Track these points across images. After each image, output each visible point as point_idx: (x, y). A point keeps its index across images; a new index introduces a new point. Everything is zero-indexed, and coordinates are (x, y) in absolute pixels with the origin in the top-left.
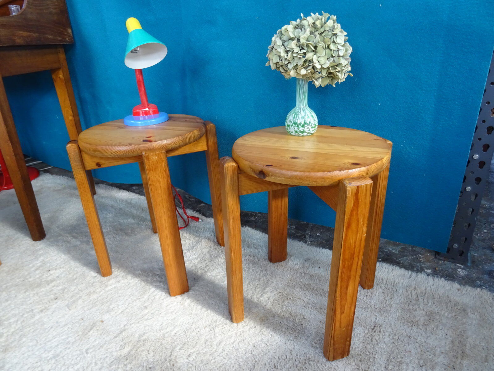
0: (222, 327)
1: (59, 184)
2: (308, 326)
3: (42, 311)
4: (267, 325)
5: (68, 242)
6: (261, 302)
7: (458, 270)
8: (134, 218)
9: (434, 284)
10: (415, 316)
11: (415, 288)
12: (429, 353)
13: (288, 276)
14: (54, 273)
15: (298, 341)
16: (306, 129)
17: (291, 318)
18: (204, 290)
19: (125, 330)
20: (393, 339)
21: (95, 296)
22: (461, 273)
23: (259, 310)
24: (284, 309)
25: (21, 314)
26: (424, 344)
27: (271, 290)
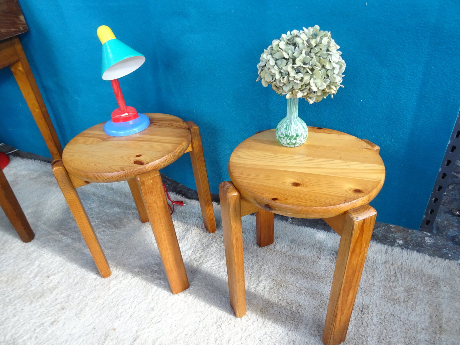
0: (228, 323)
1: (33, 170)
2: (305, 313)
3: (52, 323)
4: (268, 317)
5: (59, 241)
6: (258, 292)
7: (426, 238)
8: (119, 206)
9: (408, 258)
10: (396, 294)
11: (393, 264)
12: (412, 331)
13: (278, 261)
14: (54, 279)
15: (299, 331)
16: (298, 141)
17: (288, 307)
18: (203, 284)
19: (138, 337)
20: (380, 319)
21: (101, 301)
22: (429, 241)
23: (258, 301)
24: (280, 298)
25: (33, 330)
26: (407, 322)
27: (265, 278)
